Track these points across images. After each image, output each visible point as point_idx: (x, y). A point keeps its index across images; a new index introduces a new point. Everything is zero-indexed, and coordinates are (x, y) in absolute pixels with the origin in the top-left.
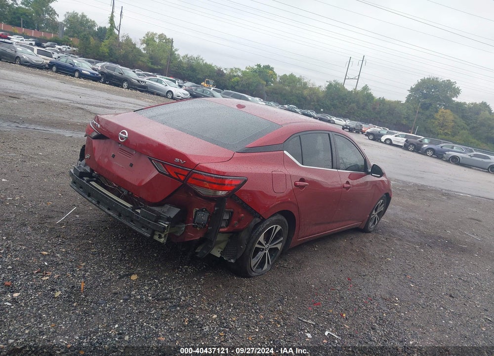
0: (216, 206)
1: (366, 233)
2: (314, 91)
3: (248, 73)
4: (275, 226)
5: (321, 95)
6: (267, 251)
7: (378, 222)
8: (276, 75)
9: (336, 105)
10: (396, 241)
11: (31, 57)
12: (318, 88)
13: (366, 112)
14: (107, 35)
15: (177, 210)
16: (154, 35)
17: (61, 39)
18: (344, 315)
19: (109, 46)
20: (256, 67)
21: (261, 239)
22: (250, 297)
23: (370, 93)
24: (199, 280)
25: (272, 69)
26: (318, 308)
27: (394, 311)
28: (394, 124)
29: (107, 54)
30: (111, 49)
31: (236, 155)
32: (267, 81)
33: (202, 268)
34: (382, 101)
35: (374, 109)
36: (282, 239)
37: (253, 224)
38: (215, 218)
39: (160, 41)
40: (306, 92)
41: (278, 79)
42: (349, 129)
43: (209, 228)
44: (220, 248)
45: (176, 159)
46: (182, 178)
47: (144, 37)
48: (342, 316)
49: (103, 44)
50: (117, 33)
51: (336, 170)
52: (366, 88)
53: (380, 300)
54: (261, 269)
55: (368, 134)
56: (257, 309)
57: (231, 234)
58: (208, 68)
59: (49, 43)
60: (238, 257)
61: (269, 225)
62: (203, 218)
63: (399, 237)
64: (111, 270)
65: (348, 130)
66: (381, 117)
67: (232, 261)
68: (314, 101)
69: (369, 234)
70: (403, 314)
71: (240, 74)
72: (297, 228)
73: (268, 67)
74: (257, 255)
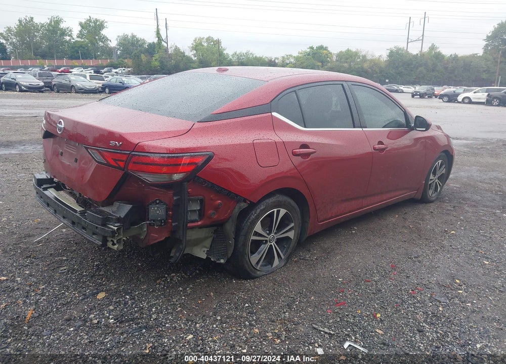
0: (174, 195)
1: (426, 203)
2: (375, 63)
3: (300, 58)
4: (275, 210)
5: (383, 66)
6: (274, 242)
7: (441, 189)
8: (331, 54)
9: (402, 72)
10: (467, 209)
11: (84, 83)
12: (379, 58)
13: (438, 74)
14: (156, 50)
15: (128, 207)
16: (201, 39)
17: (116, 63)
18: (378, 315)
19: (159, 59)
20: (309, 50)
21: (258, 227)
22: (247, 305)
23: (439, 52)
24: (185, 289)
25: (326, 49)
26: (341, 309)
27: (457, 301)
28: (473, 81)
29: (159, 67)
30: (161, 62)
31: (197, 125)
32: (322, 62)
33: (194, 274)
34: (455, 58)
35: (446, 68)
36: (292, 225)
37: (237, 211)
38: (176, 210)
39: (209, 43)
40: (366, 66)
41: (334, 58)
42: (420, 95)
43: (173, 224)
44: (205, 247)
45: (111, 142)
46: (122, 164)
47: (192, 44)
48: (375, 317)
49: (154, 58)
50: (166, 46)
51: (361, 129)
52: (433, 48)
53: (436, 288)
54: (270, 266)
55: (441, 97)
56: (253, 320)
57: (215, 228)
58: (258, 61)
59: (106, 69)
60: (230, 255)
61: (264, 209)
62: (158, 212)
63: (473, 203)
64: (75, 289)
65: (419, 97)
66: (455, 76)
67: (222, 261)
68: (377, 73)
69: (431, 204)
70: (469, 304)
71: (292, 60)
72: (311, 209)
73: (321, 47)
74: (259, 250)
